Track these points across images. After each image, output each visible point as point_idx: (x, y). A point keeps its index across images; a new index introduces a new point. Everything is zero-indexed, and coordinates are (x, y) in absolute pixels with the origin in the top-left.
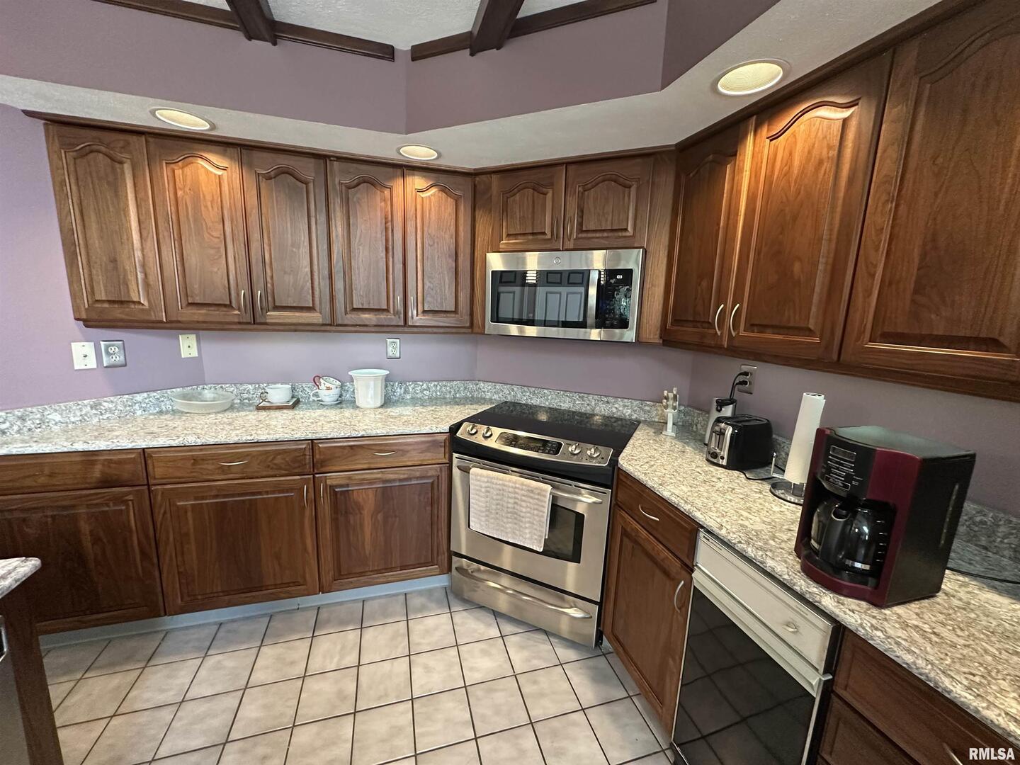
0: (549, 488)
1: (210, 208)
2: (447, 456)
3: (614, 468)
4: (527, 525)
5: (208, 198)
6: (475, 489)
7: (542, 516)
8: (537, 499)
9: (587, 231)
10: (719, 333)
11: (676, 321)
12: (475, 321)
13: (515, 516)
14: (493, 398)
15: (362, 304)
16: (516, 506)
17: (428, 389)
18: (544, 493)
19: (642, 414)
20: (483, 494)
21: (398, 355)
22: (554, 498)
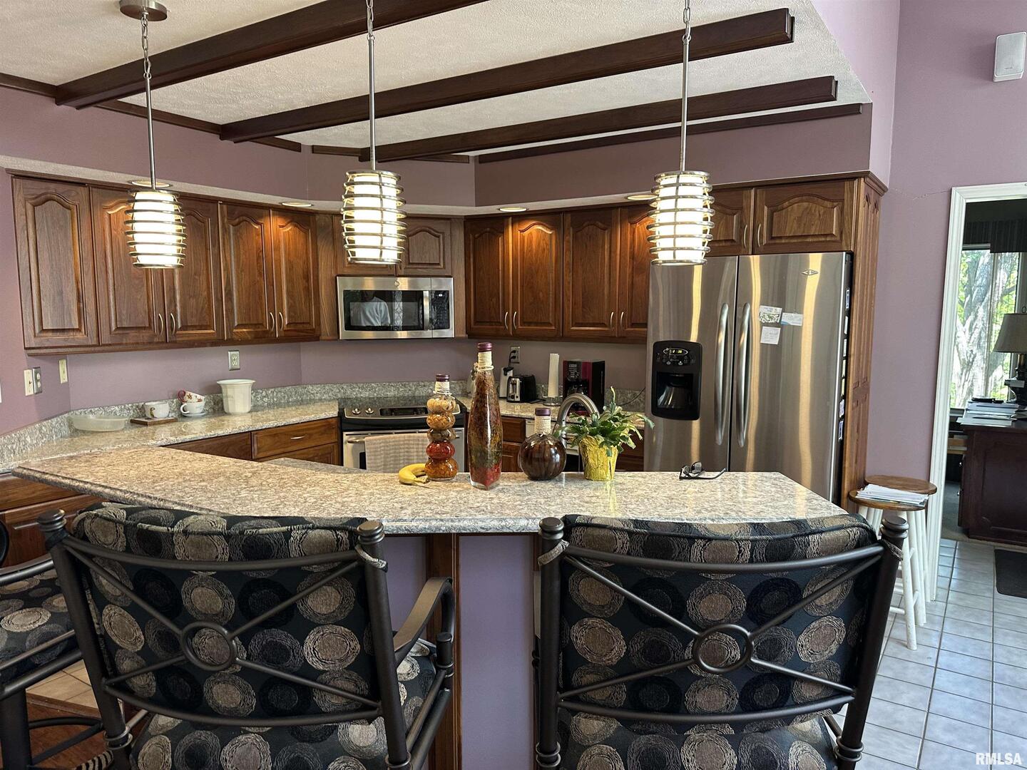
2: (338, 435)
9: (413, 264)
10: (507, 327)
11: (476, 322)
12: (323, 330)
15: (245, 320)
17: (267, 396)
18: (422, 439)
21: (237, 367)
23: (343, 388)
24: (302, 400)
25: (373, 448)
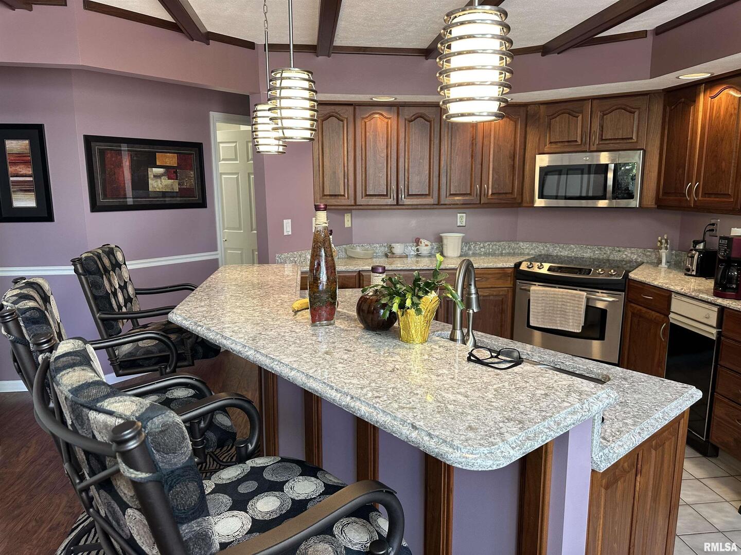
0: (586, 294)
1: (381, 141)
2: (512, 282)
3: (626, 280)
4: (570, 317)
5: (381, 135)
6: (534, 299)
7: (581, 311)
8: (578, 301)
9: (606, 140)
10: (689, 199)
11: (665, 193)
12: (524, 199)
13: (564, 313)
14: (530, 253)
15: (456, 191)
16: (563, 306)
17: (484, 247)
18: (581, 297)
19: (645, 258)
20: (540, 302)
21: (464, 224)
22: (588, 299)
23: (546, 247)
24: (514, 253)
25: (537, 297)
